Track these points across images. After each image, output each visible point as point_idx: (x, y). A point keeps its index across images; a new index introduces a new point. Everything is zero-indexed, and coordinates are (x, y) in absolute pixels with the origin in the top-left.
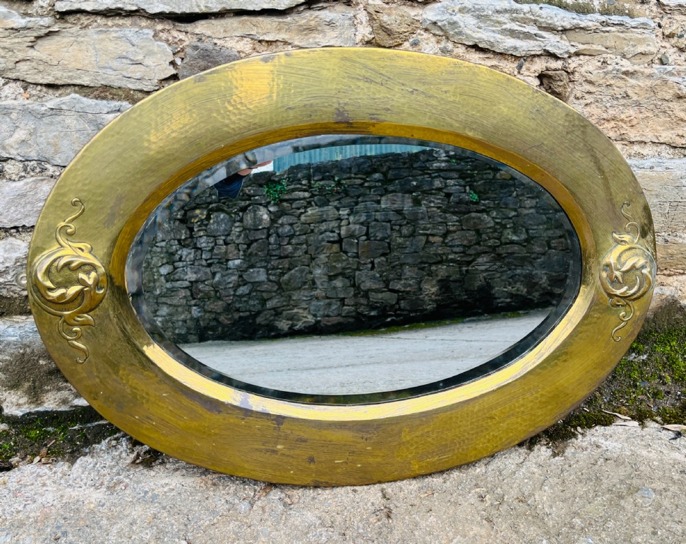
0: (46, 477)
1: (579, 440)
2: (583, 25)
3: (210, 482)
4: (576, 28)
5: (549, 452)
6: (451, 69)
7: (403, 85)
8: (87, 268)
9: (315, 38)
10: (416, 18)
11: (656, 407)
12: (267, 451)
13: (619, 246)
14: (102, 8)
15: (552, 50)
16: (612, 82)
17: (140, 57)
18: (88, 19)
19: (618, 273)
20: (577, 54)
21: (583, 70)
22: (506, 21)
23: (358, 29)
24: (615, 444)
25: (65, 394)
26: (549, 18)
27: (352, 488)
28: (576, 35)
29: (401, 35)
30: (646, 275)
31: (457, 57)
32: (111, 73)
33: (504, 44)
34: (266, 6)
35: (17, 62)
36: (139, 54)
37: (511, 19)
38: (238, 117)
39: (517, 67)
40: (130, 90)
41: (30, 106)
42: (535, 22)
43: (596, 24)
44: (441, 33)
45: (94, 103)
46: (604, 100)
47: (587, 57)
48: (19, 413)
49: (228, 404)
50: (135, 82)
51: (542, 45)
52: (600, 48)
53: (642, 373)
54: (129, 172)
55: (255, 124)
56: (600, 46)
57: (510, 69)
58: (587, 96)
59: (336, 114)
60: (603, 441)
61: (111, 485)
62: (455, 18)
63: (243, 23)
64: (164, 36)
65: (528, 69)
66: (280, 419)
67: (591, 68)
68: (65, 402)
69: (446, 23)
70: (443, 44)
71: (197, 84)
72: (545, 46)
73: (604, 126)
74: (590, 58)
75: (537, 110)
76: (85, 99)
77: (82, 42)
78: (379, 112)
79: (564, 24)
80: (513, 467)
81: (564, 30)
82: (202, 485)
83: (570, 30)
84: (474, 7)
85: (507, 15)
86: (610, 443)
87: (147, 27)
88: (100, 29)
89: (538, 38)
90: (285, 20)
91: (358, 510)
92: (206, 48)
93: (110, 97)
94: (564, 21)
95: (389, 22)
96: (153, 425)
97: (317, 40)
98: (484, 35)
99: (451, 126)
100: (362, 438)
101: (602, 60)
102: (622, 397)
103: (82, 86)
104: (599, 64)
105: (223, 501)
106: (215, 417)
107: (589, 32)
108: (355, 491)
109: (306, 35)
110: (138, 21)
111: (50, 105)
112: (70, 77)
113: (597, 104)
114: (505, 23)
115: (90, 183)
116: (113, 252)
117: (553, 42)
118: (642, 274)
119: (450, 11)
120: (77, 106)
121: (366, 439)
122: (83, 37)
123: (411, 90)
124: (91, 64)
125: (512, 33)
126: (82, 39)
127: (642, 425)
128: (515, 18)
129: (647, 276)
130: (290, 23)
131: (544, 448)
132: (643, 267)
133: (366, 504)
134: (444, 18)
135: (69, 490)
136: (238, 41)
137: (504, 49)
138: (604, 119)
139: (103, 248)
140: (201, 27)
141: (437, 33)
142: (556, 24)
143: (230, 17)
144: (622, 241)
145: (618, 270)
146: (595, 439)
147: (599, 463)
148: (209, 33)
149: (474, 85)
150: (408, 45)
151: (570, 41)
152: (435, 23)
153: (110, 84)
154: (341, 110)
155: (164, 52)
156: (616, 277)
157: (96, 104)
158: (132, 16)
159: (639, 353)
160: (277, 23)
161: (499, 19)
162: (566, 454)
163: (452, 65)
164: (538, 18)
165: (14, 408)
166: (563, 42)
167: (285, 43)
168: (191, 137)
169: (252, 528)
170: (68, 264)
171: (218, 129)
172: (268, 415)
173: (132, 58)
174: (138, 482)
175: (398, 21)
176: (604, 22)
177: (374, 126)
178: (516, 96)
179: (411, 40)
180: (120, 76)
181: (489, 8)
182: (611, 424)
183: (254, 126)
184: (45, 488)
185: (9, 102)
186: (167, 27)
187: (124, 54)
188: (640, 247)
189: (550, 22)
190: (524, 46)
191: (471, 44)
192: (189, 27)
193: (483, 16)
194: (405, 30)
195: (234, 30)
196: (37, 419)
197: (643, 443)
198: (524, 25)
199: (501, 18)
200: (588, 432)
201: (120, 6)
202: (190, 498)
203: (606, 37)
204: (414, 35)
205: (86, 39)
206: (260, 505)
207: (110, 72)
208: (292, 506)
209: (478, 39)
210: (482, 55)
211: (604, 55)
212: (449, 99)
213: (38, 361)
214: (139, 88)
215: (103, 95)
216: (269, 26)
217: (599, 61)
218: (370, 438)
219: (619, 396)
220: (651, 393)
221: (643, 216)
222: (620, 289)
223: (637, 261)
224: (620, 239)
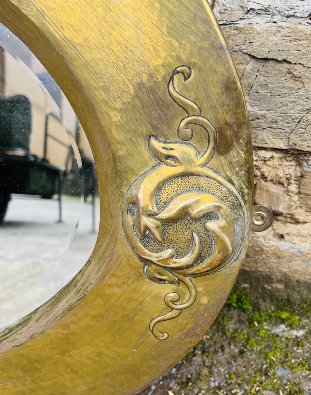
13: (163, 166)
30: (214, 232)
118: (207, 230)
129: (218, 236)
132: (208, 216)
144: (168, 157)
145: (152, 215)
156: (147, 228)
159: (291, 326)
188: (211, 173)
219: (236, 382)
220: (286, 390)
221: (223, 105)
222: (157, 251)
223: (197, 202)
224: (164, 152)
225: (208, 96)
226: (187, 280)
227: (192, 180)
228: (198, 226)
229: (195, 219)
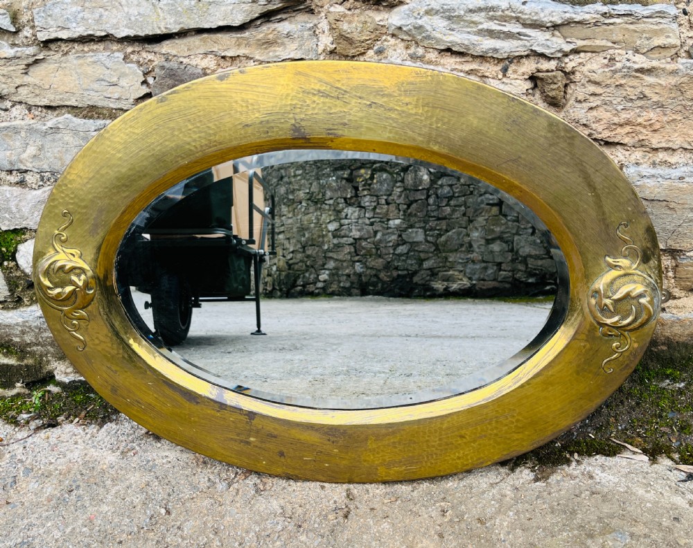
0: (80, 436)
1: (571, 468)
2: (578, 18)
3: (202, 460)
4: (569, 23)
5: (532, 476)
6: (412, 79)
7: (360, 98)
8: (77, 271)
9: (275, 51)
10: (381, 23)
11: (679, 443)
12: (241, 441)
13: (613, 271)
14: (76, 35)
15: (540, 50)
16: (623, 82)
17: (114, 79)
18: (67, 46)
19: (608, 301)
20: (576, 51)
21: (585, 69)
22: (482, 20)
23: (320, 39)
24: (611, 477)
26: (533, 14)
27: (322, 484)
28: (572, 30)
29: (363, 44)
30: (643, 304)
31: (430, 62)
32: (94, 94)
33: (481, 46)
34: (221, 23)
35: (17, 88)
36: (114, 76)
37: (488, 18)
38: (198, 135)
39: (501, 70)
40: (112, 109)
41: (34, 126)
42: (518, 19)
43: (596, 16)
44: (410, 38)
45: (82, 122)
46: (614, 102)
47: (589, 54)
48: (67, 380)
49: (205, 397)
50: (116, 102)
51: (528, 44)
52: (604, 43)
53: (673, 403)
54: (107, 188)
55: (215, 141)
56: (604, 41)
57: (493, 73)
58: (592, 99)
59: (293, 130)
60: (599, 472)
61: (125, 450)
62: (420, 22)
63: (204, 41)
64: (134, 57)
65: (515, 72)
66: (251, 415)
67: (595, 66)
69: (412, 28)
70: (412, 51)
71: (160, 104)
72: (531, 46)
73: (617, 132)
74: (594, 55)
75: (514, 121)
76: (75, 119)
77: (65, 67)
78: (336, 127)
79: (553, 19)
80: (485, 486)
81: (555, 27)
82: (194, 461)
83: (562, 25)
84: (442, 8)
85: (483, 14)
86: (606, 475)
87: (118, 51)
88: (78, 55)
89: (522, 37)
90: (242, 35)
91: (320, 506)
92: (171, 68)
93: (96, 116)
94: (552, 16)
95: (349, 31)
97: (277, 54)
98: (458, 38)
99: (414, 140)
100: (329, 440)
101: (608, 57)
102: (641, 426)
103: (73, 107)
104: (606, 61)
105: (207, 479)
106: (194, 407)
107: (588, 26)
108: (323, 487)
109: (266, 48)
110: (110, 45)
111: (49, 124)
112: (61, 100)
113: (605, 106)
114: (481, 23)
115: (75, 197)
116: (98, 257)
117: (540, 40)
118: (640, 304)
119: (415, 14)
120: (71, 125)
121: (333, 442)
122: (65, 63)
123: (369, 103)
124: (76, 87)
125: (491, 33)
126: (65, 65)
127: (653, 460)
128: (493, 16)
129: (646, 306)
130: (248, 38)
131: (527, 471)
132: (641, 296)
133: (329, 502)
134: (409, 22)
135: (93, 450)
136: (202, 59)
137: (482, 52)
138: (615, 124)
139: (90, 254)
140: (166, 47)
141: (405, 38)
142: (543, 20)
143: (192, 35)
144: (616, 266)
145: (609, 298)
146: (590, 468)
147: (583, 495)
148: (174, 52)
149: (439, 95)
150: (373, 53)
151: (565, 38)
152: (400, 28)
153: (96, 104)
154: (297, 125)
155: (134, 73)
156: (605, 305)
157: (84, 123)
158: (104, 41)
159: (674, 380)
160: (236, 39)
161: (474, 19)
162: (549, 481)
163: (414, 74)
164: (520, 15)
165: (63, 376)
166: (554, 39)
167: (248, 58)
168: (157, 155)
169: (223, 507)
170: (62, 268)
171: (182, 147)
172: (241, 410)
173: (109, 80)
174: (145, 451)
175: (359, 29)
176: (606, 13)
177: (332, 141)
178: (488, 106)
179: (375, 48)
180: (102, 97)
181: (461, 7)
182: (615, 455)
183: (215, 143)
184: (76, 446)
185: (17, 123)
186: (137, 49)
187: (102, 76)
188: (640, 273)
189: (535, 18)
190: (506, 47)
191: (442, 48)
192: (156, 48)
193: (455, 17)
194: (368, 38)
195: (197, 48)
196: (81, 386)
197: (644, 481)
198: (504, 23)
199: (476, 17)
200: (586, 460)
201: (91, 32)
202: (181, 472)
203: (611, 30)
204: (379, 43)
205: (68, 64)
206: (236, 487)
207: (92, 93)
208: (262, 493)
209: (449, 42)
210: (458, 59)
211: (611, 51)
212: (411, 112)
214: (119, 107)
215: (89, 114)
216: (228, 42)
217: (605, 58)
218: (337, 442)
219: (638, 425)
220: (678, 426)
221: (645, 239)
222: (610, 318)
223: (634, 289)
224: (614, 263)
225: (637, 235)
226: (626, 333)
227: (631, 277)
228: (635, 301)
229: (633, 298)
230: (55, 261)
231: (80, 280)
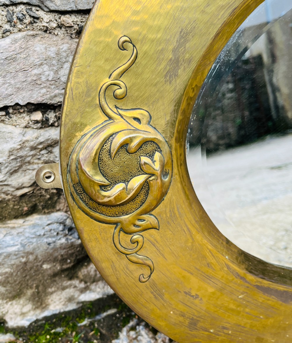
8: (149, 148)
25: (70, 292)
48: (25, 323)
68: (70, 300)
96: (229, 334)
165: (19, 318)
196: (45, 324)
213: (41, 266)
230: (111, 135)
231: (154, 162)
